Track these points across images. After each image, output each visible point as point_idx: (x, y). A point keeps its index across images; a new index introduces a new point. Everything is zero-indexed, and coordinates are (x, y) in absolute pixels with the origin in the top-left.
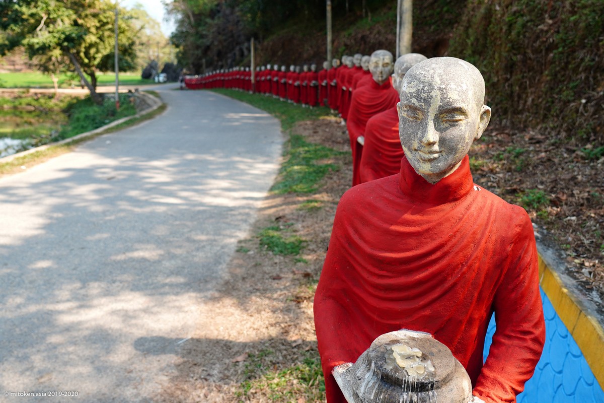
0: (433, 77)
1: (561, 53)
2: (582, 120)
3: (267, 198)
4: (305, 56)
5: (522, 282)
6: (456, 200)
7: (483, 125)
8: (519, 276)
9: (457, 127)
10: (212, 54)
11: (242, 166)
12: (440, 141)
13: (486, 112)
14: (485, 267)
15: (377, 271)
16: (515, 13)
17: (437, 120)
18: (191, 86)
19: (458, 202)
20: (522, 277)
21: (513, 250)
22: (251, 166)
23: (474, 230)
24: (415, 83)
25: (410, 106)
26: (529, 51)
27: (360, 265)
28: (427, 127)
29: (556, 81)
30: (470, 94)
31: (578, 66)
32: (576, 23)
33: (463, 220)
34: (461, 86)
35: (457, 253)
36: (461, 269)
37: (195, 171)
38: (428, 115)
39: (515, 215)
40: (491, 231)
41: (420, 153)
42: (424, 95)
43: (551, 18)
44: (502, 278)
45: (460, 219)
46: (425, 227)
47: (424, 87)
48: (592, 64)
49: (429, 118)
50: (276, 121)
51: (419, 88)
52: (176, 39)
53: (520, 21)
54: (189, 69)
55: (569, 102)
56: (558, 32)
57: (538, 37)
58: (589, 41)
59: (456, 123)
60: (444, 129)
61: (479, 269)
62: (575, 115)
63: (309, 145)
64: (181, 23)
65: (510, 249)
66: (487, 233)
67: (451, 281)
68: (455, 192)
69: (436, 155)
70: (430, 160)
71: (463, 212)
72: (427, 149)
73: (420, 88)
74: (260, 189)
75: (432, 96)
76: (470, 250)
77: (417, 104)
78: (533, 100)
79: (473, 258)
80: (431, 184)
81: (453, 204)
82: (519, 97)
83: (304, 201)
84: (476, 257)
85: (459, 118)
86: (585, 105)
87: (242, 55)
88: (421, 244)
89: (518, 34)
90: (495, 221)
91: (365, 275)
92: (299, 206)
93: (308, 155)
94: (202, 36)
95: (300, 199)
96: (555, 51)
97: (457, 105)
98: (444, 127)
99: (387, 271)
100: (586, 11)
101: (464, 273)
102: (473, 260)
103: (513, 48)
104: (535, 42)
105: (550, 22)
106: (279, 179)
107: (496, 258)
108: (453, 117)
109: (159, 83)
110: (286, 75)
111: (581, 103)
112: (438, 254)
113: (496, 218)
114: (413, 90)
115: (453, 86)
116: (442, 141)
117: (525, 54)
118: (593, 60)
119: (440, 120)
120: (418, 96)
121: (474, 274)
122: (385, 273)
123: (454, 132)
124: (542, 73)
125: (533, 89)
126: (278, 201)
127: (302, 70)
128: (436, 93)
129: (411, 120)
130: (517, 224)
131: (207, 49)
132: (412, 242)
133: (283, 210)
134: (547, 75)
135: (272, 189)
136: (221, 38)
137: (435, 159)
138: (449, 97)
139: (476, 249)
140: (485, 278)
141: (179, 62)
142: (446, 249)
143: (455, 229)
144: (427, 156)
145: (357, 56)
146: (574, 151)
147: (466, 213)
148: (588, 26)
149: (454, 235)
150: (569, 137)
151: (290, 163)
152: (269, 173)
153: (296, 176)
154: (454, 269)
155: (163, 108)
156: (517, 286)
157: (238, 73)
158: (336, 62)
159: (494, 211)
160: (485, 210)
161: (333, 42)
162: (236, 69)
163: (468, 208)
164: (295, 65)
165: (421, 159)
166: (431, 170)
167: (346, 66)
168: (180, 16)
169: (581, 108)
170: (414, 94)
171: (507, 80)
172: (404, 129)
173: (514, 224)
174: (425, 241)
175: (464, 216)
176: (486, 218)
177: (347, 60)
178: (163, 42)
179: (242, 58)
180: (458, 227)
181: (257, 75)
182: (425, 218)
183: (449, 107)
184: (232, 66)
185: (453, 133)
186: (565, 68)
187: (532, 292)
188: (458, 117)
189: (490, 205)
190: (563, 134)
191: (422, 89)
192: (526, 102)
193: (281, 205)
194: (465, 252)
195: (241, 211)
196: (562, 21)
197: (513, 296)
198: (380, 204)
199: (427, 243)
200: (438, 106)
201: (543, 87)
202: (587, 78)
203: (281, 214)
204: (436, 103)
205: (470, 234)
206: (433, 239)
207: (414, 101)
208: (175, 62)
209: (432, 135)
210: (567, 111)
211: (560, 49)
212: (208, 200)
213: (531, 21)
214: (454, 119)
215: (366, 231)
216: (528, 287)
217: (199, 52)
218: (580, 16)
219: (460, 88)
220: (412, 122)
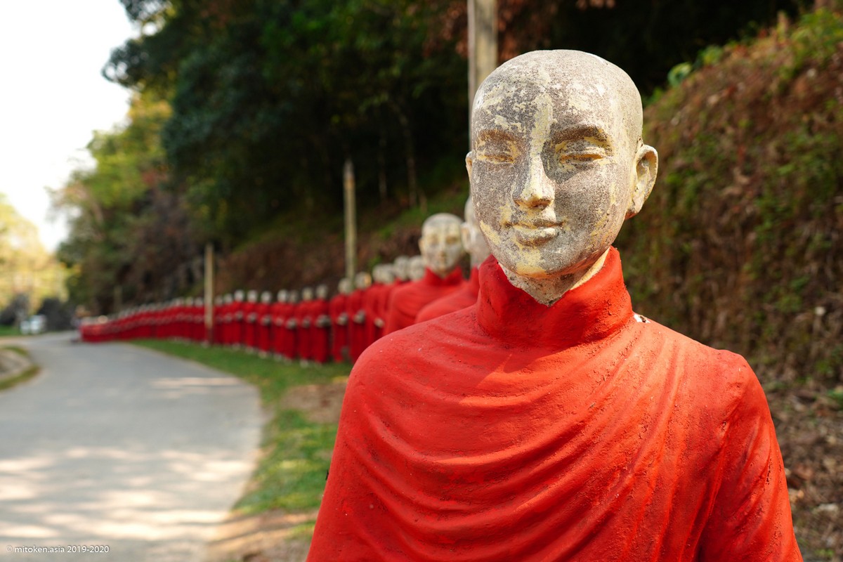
0: (535, 72)
1: (771, 230)
2: (822, 344)
3: (227, 522)
4: (307, 275)
5: (755, 511)
6: (599, 337)
7: (644, 186)
8: (747, 497)
9: (591, 172)
10: (135, 278)
11: (180, 468)
12: (557, 199)
13: (646, 158)
14: (672, 475)
15: (435, 503)
16: (680, 170)
17: (548, 153)
18: (91, 337)
19: (604, 342)
20: (753, 499)
21: (728, 438)
22: (198, 467)
23: (641, 395)
24: (501, 87)
25: (492, 134)
26: (712, 233)
27: (399, 496)
28: (528, 169)
29: (765, 279)
30: (614, 104)
31: (802, 251)
32: (790, 179)
33: (617, 377)
34: (593, 87)
35: (609, 445)
36: (621, 481)
37: (83, 477)
38: (530, 146)
39: (725, 366)
40: (677, 397)
41: (517, 228)
42: (518, 107)
43: (745, 173)
44: (711, 503)
45: (611, 375)
46: (536, 393)
47: (519, 90)
48: (828, 245)
49: (533, 150)
50: (251, 390)
51: (508, 95)
52: (66, 254)
53: (691, 182)
54: (89, 308)
55: (794, 314)
56: (760, 196)
57: (725, 208)
58: (818, 206)
59: (589, 163)
60: (564, 174)
61: (659, 479)
62: (806, 338)
63: (311, 426)
64: (78, 224)
65: (723, 434)
66: (670, 402)
67: (600, 509)
68: (596, 321)
69: (551, 231)
70: (540, 242)
71: (616, 361)
72: (531, 217)
73: (511, 95)
74: (215, 506)
75: (535, 107)
76: (636, 438)
77: (505, 125)
78: (728, 319)
79: (645, 453)
80: (543, 306)
81: (593, 346)
82: (702, 315)
83: (301, 523)
84: (652, 453)
85: (595, 152)
86: (824, 319)
87: (191, 279)
88: (529, 431)
89: (690, 204)
90: (685, 377)
91: (409, 516)
92: (289, 533)
93: (311, 443)
94: (116, 247)
95: (293, 519)
96: (759, 229)
97: (589, 122)
98: (564, 171)
99: (458, 499)
100: (807, 158)
101: (627, 490)
102: (646, 459)
103: (682, 229)
104: (721, 214)
105: (744, 180)
106: (254, 486)
107: (694, 455)
108: (581, 148)
109: (30, 334)
110: (269, 309)
111: (814, 316)
112: (567, 450)
113: (686, 373)
114: (497, 100)
115: (577, 86)
116: (563, 201)
117: (705, 239)
118: (828, 239)
119: (555, 156)
120: (507, 111)
121: (649, 492)
122: (452, 505)
123: (585, 181)
124: (737, 269)
125: (724, 300)
126: (250, 524)
127: (300, 298)
128: (543, 101)
129: (495, 162)
130: (733, 380)
131: (125, 270)
132: (509, 427)
133: (259, 542)
134: (749, 272)
135: (238, 505)
136: (153, 249)
137: (549, 238)
138: (570, 106)
139: (650, 436)
140: (675, 502)
141: (72, 295)
142: (583, 437)
143: (602, 395)
144: (533, 233)
145: (401, 262)
146: (812, 400)
147: (622, 362)
148: (812, 182)
149: (600, 408)
150: (801, 376)
151: (275, 458)
152: (233, 479)
153: (286, 480)
154: (604, 482)
155: (32, 372)
156: (745, 520)
157: (183, 310)
158: (364, 281)
159: (680, 359)
160: (662, 355)
161: (358, 249)
162: (177, 303)
163: (626, 353)
164: (289, 288)
165: (521, 241)
166: (542, 265)
167: (381, 285)
168: (76, 212)
169: (817, 325)
170: (499, 108)
171: (676, 286)
172: (481, 185)
173: (727, 381)
174: (537, 423)
175: (618, 367)
176: (665, 372)
177: (383, 274)
178: (42, 260)
179: (191, 284)
180: (609, 388)
181: (218, 311)
182: (536, 376)
183: (571, 126)
184: (170, 298)
185: (583, 182)
186: (779, 257)
187: (780, 536)
188: (592, 149)
189: (671, 349)
190: (790, 374)
191: (515, 95)
192: (714, 322)
193: (254, 532)
194: (627, 442)
195: (176, 547)
196: (766, 178)
197: (739, 544)
198: (439, 359)
199: (542, 426)
200: (548, 126)
201: (744, 293)
202: (821, 271)
203: (254, 548)
204: (545, 120)
205: (634, 404)
206: (555, 419)
207: (500, 120)
208: (63, 295)
209: (540, 185)
210: (791, 333)
211: (768, 224)
212: (108, 529)
213: (710, 180)
214: (584, 152)
215: (408, 418)
216: (769, 524)
217: (109, 276)
218: (797, 168)
219: (592, 90)
220: (497, 167)
